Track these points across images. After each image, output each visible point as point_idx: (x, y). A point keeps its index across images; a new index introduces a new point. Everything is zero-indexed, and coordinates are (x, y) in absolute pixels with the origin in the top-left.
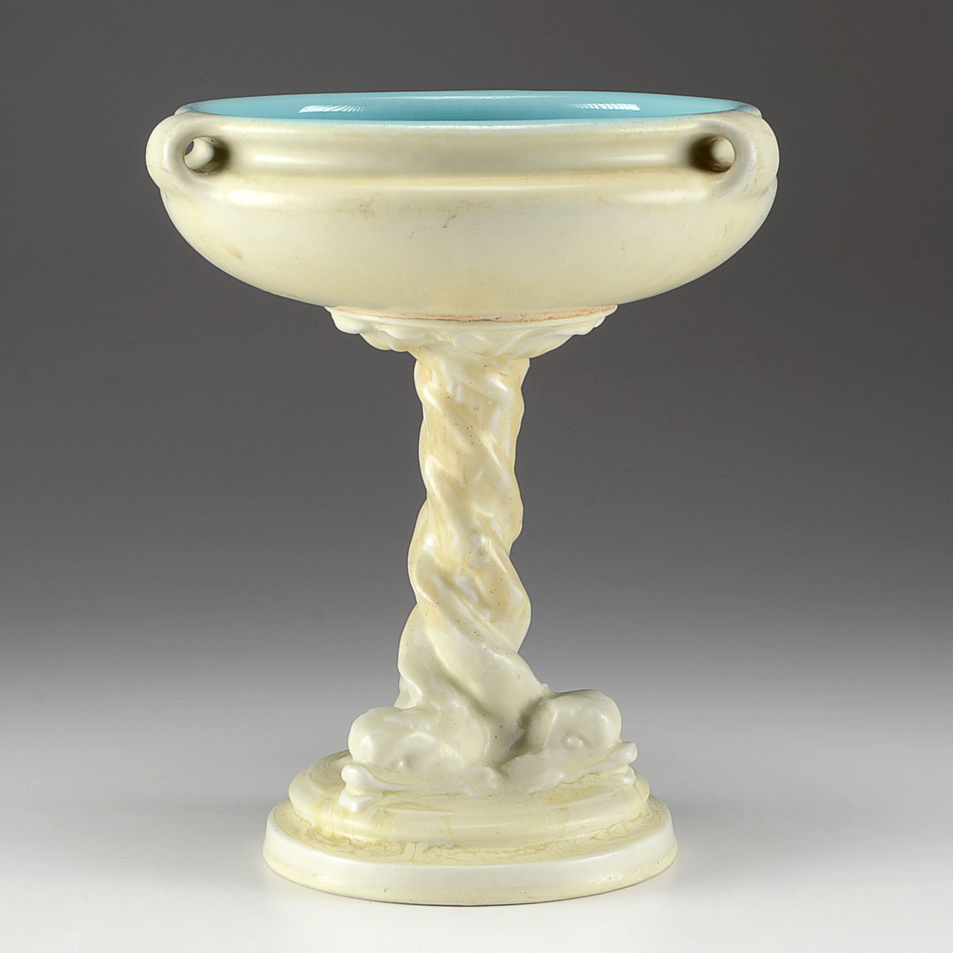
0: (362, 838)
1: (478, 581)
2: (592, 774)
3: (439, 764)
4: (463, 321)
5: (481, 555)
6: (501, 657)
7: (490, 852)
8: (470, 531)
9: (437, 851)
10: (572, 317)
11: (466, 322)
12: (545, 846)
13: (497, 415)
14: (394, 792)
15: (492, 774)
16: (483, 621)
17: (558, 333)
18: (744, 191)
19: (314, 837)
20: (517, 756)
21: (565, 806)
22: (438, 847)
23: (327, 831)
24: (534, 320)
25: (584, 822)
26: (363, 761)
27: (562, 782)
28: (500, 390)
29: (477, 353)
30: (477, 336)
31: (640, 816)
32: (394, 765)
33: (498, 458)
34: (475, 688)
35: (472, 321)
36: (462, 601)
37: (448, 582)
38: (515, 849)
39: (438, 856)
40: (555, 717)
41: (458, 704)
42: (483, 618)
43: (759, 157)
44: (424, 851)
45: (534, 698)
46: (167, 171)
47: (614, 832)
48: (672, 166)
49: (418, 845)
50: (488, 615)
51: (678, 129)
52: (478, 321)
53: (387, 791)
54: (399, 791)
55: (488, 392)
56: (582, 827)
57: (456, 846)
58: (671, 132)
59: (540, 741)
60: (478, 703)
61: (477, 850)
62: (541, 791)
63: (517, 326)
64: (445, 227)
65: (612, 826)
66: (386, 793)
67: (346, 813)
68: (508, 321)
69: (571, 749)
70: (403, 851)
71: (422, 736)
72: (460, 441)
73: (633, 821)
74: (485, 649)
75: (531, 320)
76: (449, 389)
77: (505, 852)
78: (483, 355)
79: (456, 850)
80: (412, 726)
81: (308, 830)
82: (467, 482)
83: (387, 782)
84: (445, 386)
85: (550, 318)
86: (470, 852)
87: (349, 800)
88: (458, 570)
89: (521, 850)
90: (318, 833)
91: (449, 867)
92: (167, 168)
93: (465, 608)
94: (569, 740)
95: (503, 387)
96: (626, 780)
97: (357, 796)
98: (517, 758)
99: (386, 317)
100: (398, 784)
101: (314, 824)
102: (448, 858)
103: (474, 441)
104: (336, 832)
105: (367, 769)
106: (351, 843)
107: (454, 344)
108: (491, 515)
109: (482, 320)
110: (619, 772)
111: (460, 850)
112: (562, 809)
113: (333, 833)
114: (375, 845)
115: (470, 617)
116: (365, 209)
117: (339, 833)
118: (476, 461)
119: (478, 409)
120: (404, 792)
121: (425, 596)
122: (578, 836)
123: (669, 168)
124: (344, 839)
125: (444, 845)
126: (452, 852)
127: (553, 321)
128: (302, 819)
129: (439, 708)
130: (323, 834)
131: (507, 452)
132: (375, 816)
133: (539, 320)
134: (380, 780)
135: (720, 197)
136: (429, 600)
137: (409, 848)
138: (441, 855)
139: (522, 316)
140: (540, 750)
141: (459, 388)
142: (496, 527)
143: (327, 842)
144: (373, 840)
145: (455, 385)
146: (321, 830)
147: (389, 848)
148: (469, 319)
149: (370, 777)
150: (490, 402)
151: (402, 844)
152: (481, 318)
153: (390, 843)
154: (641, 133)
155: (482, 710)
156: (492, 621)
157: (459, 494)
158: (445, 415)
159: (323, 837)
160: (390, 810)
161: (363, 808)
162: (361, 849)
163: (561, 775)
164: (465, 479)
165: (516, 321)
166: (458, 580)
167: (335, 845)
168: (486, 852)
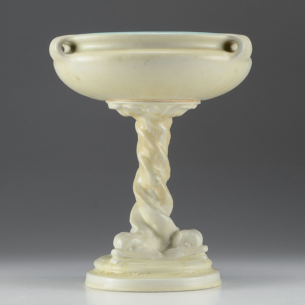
0: (118, 272)
1: (156, 191)
2: (193, 255)
3: (143, 249)
4: (151, 102)
5: (157, 182)
6: (163, 216)
7: (160, 275)
8: (153, 174)
9: (143, 275)
10: (186, 102)
11: (152, 102)
12: (178, 274)
13: (162, 137)
14: (128, 258)
15: (160, 254)
16: (158, 205)
17: (182, 107)
18: (241, 57)
19: (102, 274)
20: (169, 249)
21: (184, 262)
22: (143, 274)
23: (106, 271)
24: (174, 102)
25: (191, 267)
26: (118, 248)
27: (183, 257)
28: (163, 128)
29: (155, 114)
30: (155, 107)
31: (209, 269)
32: (128, 249)
33: (162, 151)
34: (155, 226)
35: (154, 101)
36: (151, 198)
37: (146, 192)
38: (168, 274)
39: (142, 276)
40: (181, 236)
41: (149, 232)
42: (158, 204)
43: (245, 46)
44: (138, 275)
45: (174, 231)
46: (56, 52)
47: (200, 272)
48: (218, 49)
49: (136, 273)
50: (159, 203)
51: (220, 37)
52: (156, 101)
53: (126, 257)
54: (130, 258)
55: (159, 129)
56: (190, 269)
57: (149, 273)
58: (217, 38)
59: (176, 244)
60: (156, 232)
61: (155, 274)
62: (176, 259)
63: (168, 103)
64: (145, 64)
65: (200, 270)
66: (125, 258)
67: (113, 265)
68: (165, 102)
69: (186, 246)
70: (131, 275)
71: (137, 240)
72: (150, 145)
73: (207, 270)
74: (158, 213)
75: (173, 102)
76: (146, 128)
77: (165, 275)
78: (158, 115)
79: (149, 274)
80: (134, 237)
81: (100, 272)
82: (152, 159)
83: (126, 254)
84: (145, 127)
85: (179, 102)
86: (153, 275)
87: (113, 261)
88: (149, 188)
89: (170, 275)
90: (103, 273)
91: (147, 279)
92: (56, 51)
93: (151, 200)
94: (186, 244)
95: (164, 128)
96: (204, 257)
97: (116, 259)
98: (169, 250)
99: (126, 101)
100: (129, 255)
101: (102, 270)
102: (146, 277)
103: (154, 145)
104: (109, 271)
105: (120, 250)
106: (114, 274)
107: (148, 112)
108: (160, 170)
109: (157, 101)
110: (202, 254)
111: (150, 274)
112: (183, 263)
113: (108, 272)
114: (122, 274)
115: (153, 203)
116: (120, 59)
117: (110, 271)
118: (155, 152)
119: (156, 135)
120: (131, 258)
121: (138, 196)
122: (188, 272)
123: (217, 50)
124: (112, 273)
125: (144, 273)
126: (147, 275)
127: (180, 102)
128: (98, 270)
129: (143, 232)
130: (105, 272)
131: (165, 150)
132: (122, 265)
133: (175, 102)
134: (124, 253)
135: (233, 59)
136: (140, 198)
137: (133, 274)
138: (143, 276)
139: (170, 100)
140: (176, 247)
141: (150, 128)
142: (162, 174)
143: (106, 274)
144: (121, 272)
145: (148, 127)
146: (104, 272)
147: (127, 275)
148: (153, 101)
149: (120, 252)
150: (160, 133)
151: (131, 273)
152: (157, 100)
153: (127, 273)
154: (208, 37)
155: (157, 235)
156: (160, 205)
157: (149, 162)
158: (145, 137)
159: (105, 273)
160: (127, 263)
161: (118, 263)
162: (117, 275)
163: (183, 255)
164: (151, 157)
165: (168, 102)
166: (149, 191)
167: (109, 275)
168: (159, 275)
